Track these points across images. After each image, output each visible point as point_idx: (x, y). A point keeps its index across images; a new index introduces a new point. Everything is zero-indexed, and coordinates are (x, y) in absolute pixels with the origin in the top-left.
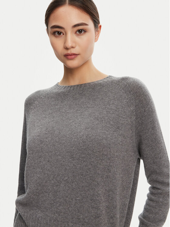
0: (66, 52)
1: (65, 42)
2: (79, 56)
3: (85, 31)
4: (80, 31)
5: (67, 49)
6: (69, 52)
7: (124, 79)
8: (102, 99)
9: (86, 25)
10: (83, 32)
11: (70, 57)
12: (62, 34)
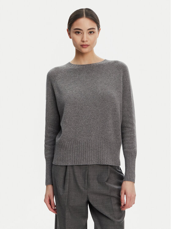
0: (82, 43)
1: (82, 38)
2: (89, 46)
3: (94, 32)
4: (90, 32)
5: (83, 42)
6: (84, 43)
7: (116, 62)
8: (105, 73)
9: (95, 29)
10: (92, 33)
11: (84, 46)
12: (80, 33)
